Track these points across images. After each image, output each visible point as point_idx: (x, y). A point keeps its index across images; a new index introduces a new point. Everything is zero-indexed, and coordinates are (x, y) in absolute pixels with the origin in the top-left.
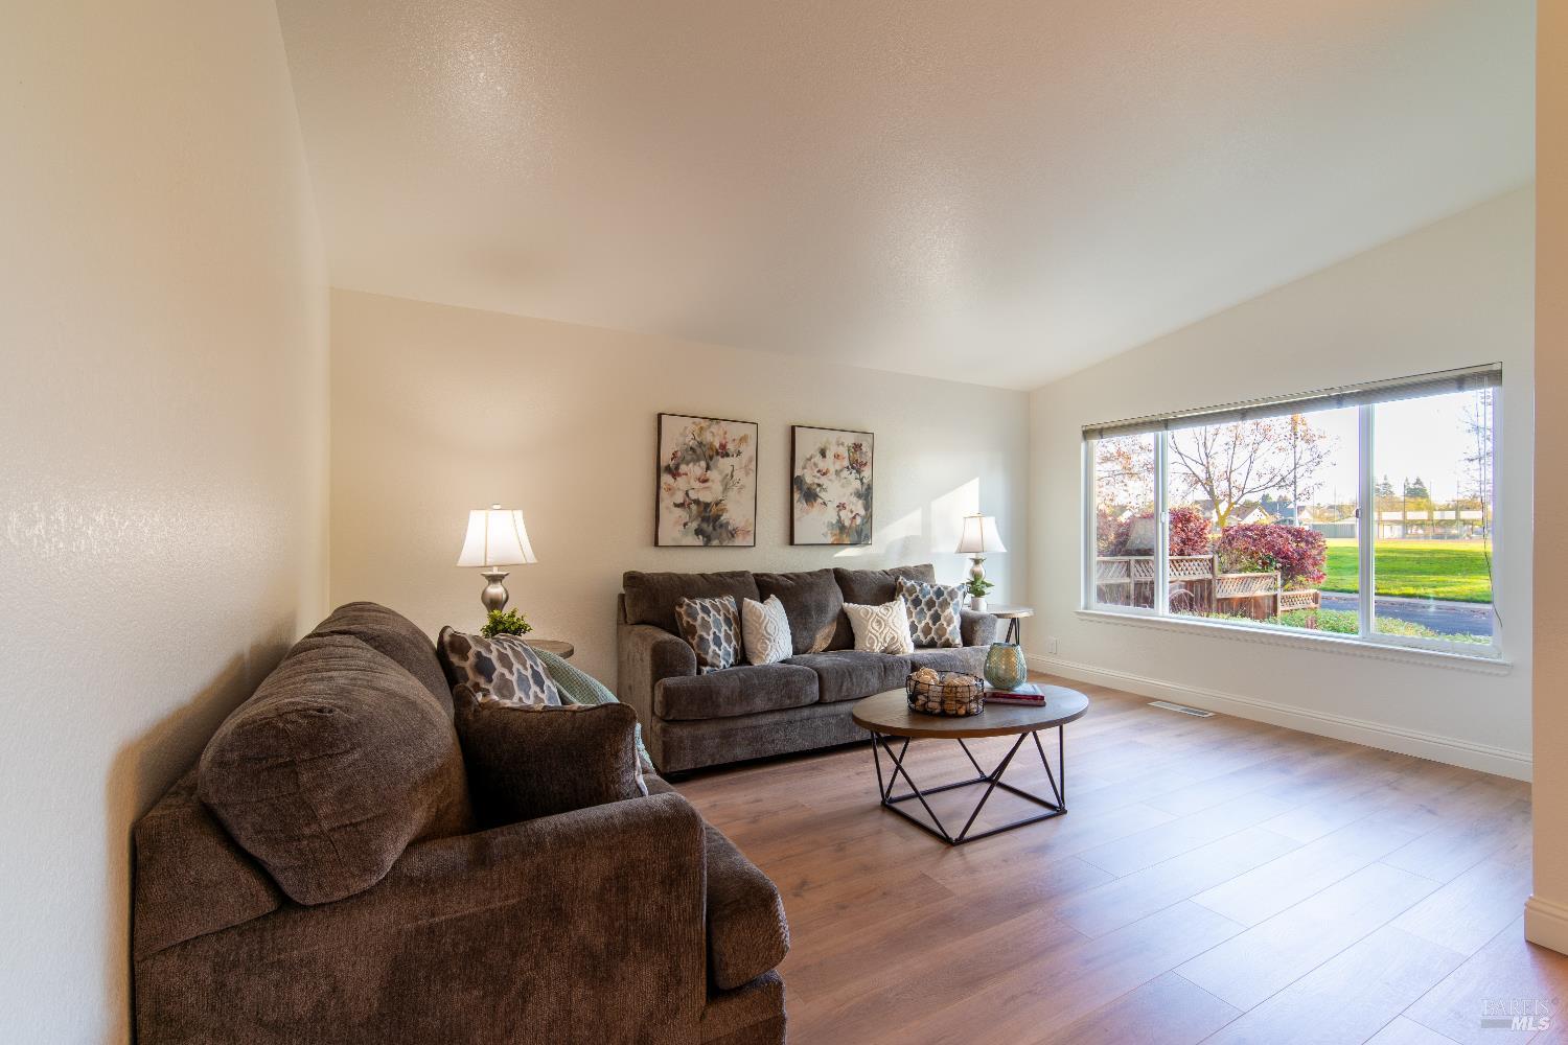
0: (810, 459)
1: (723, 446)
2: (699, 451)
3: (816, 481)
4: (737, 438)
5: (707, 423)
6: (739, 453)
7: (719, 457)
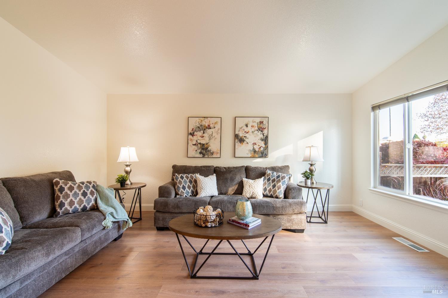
0: (241, 128)
1: (209, 126)
2: (201, 128)
3: (244, 135)
4: (214, 122)
5: (204, 118)
6: (214, 128)
7: (208, 129)
